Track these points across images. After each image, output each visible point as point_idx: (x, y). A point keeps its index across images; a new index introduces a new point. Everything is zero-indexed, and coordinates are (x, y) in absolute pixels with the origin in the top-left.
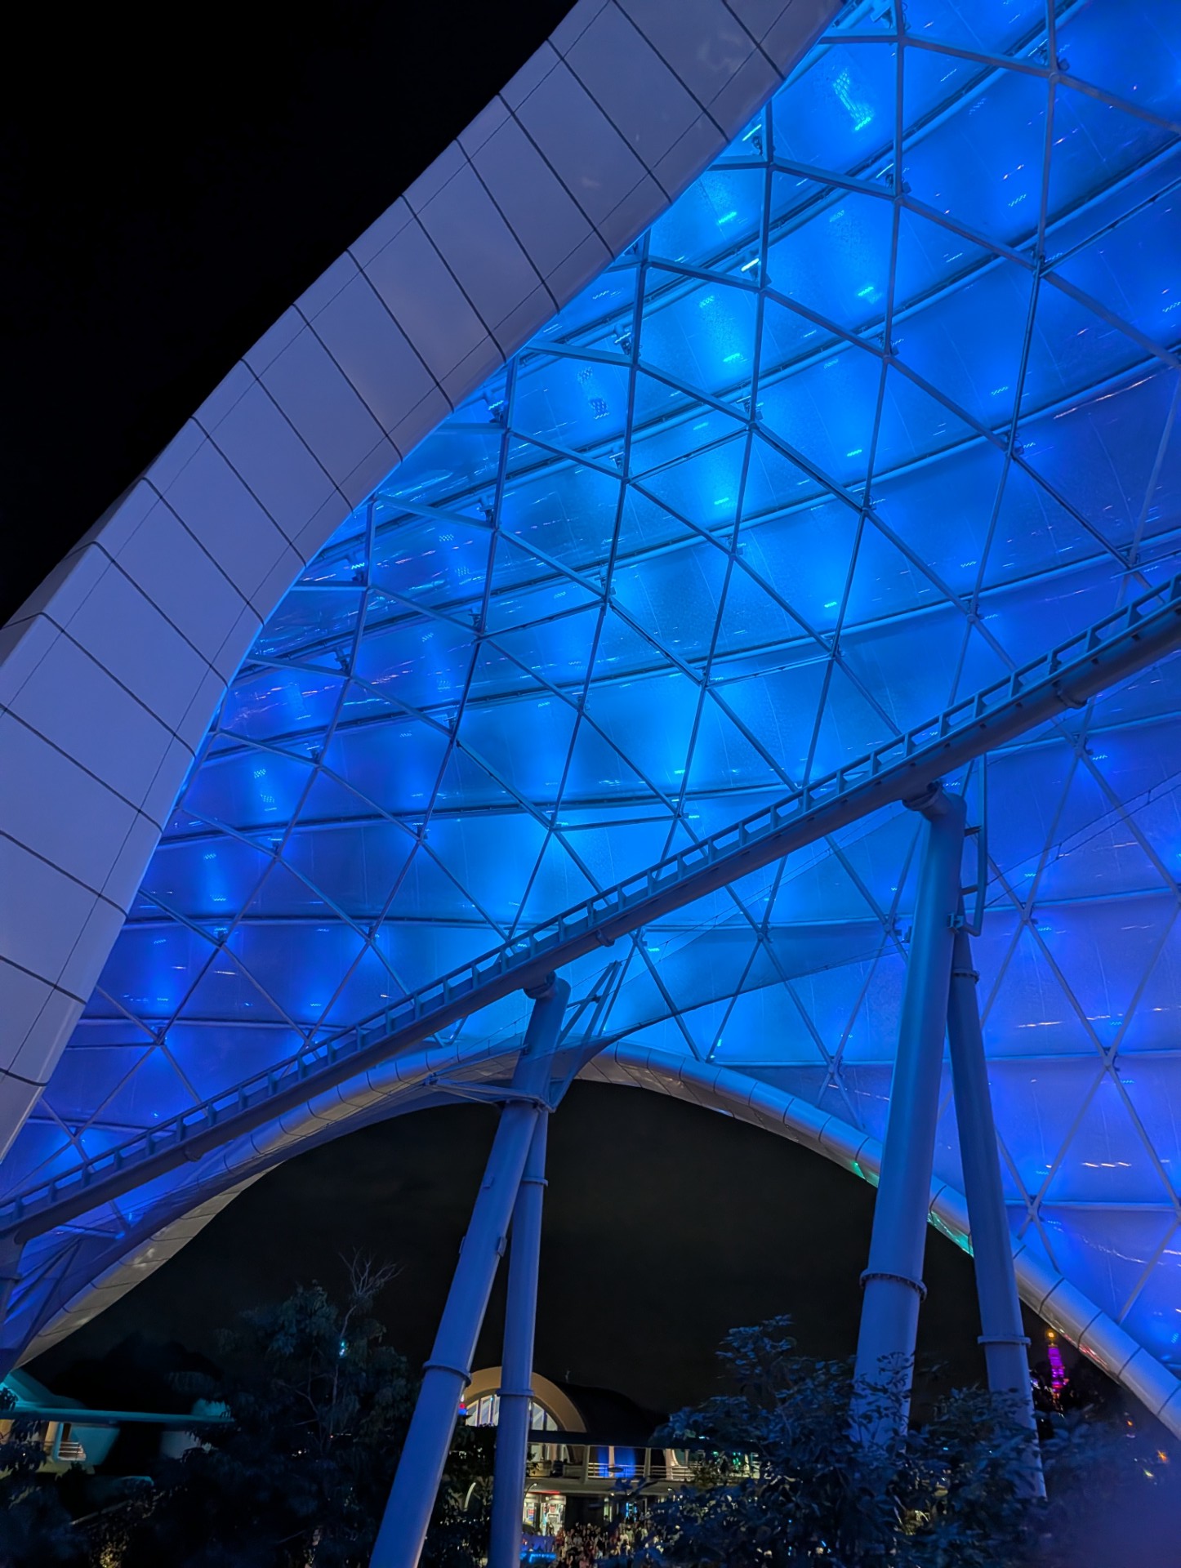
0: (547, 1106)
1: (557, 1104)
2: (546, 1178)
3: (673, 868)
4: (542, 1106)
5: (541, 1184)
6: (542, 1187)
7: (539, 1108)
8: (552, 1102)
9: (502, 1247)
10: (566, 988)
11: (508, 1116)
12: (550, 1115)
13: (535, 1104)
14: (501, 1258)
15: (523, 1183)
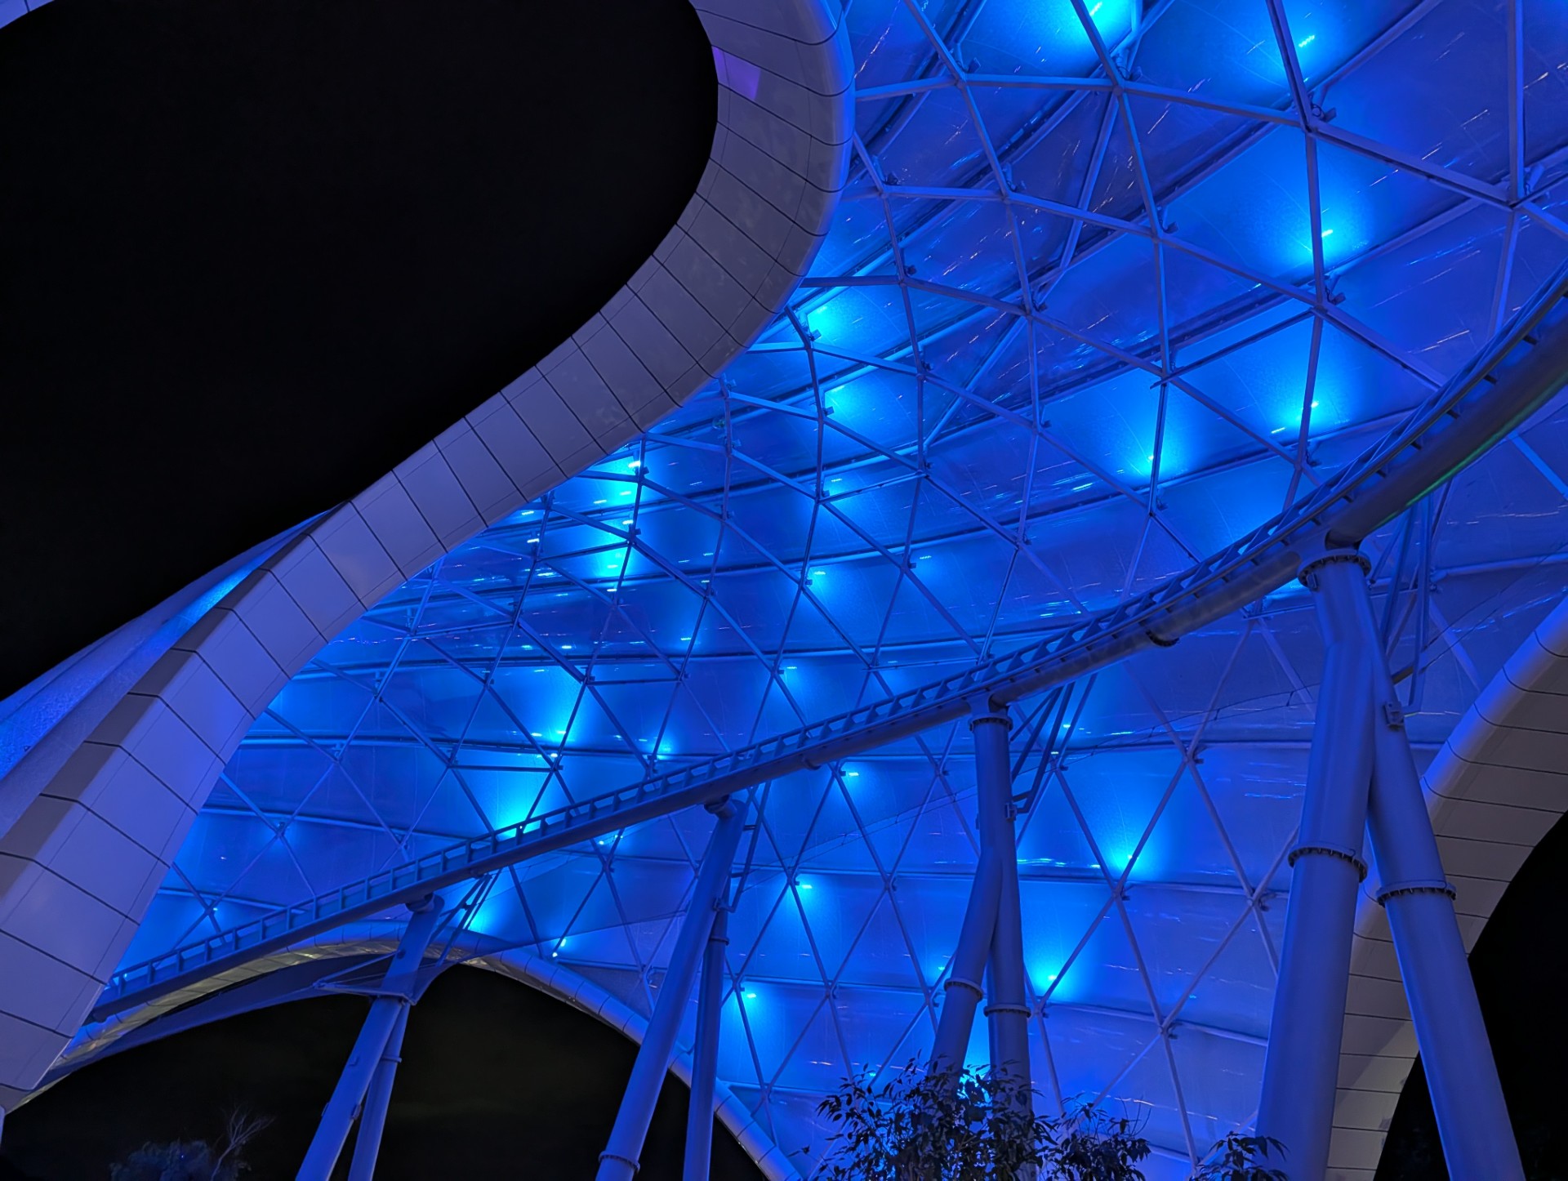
0: (410, 1001)
1: (418, 999)
2: (401, 1056)
4: (406, 1001)
5: (396, 1061)
6: (396, 1064)
7: (403, 1002)
8: (413, 997)
9: (357, 1113)
11: (376, 1009)
12: (412, 1007)
13: (400, 999)
14: (355, 1121)
15: (382, 1060)
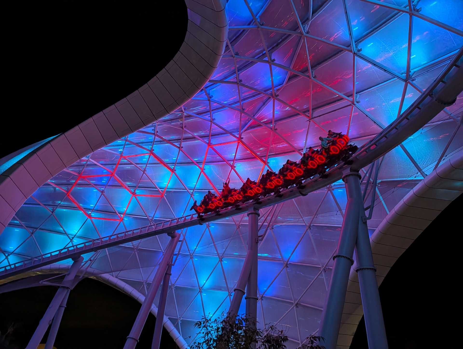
1: (73, 288)
2: (66, 305)
3: (115, 237)
4: (69, 288)
5: (64, 307)
9: (50, 322)
10: (83, 259)
11: (59, 290)
12: (71, 290)
15: (60, 306)
